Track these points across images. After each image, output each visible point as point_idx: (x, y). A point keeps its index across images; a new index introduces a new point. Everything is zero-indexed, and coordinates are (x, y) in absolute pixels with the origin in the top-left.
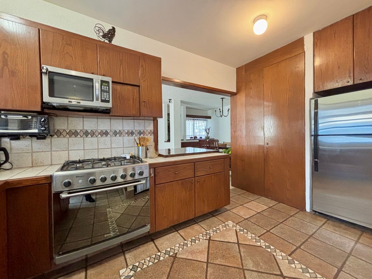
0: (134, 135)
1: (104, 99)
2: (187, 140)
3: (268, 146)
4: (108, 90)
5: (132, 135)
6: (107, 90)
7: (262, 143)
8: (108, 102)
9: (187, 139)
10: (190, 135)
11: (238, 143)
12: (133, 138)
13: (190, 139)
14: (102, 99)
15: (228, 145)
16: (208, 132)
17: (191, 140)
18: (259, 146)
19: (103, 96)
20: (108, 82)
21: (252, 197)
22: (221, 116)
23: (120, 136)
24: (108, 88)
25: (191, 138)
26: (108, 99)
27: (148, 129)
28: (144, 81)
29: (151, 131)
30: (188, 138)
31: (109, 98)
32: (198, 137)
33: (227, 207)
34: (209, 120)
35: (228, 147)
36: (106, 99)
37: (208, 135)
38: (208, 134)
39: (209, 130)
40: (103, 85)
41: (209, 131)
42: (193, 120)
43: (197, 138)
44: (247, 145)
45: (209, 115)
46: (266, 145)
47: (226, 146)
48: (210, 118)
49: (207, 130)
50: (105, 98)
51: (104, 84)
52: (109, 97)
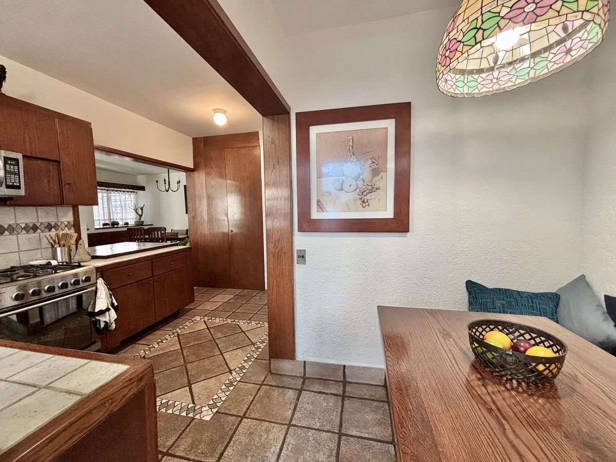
0: (39, 231)
1: (11, 184)
2: (96, 229)
3: (232, 233)
4: (17, 171)
5: (35, 232)
6: (15, 170)
7: (226, 230)
8: (19, 187)
9: (96, 227)
10: (101, 218)
11: (199, 232)
12: (36, 235)
13: (102, 227)
14: (8, 183)
15: (181, 234)
16: (140, 214)
17: (106, 228)
18: (224, 233)
19: (8, 180)
20: (17, 160)
21: (217, 291)
22: (167, 191)
23: (10, 233)
24: (16, 168)
25: (104, 225)
26: (18, 184)
27: (63, 220)
28: (67, 155)
29: (69, 222)
30: (98, 225)
31: (20, 183)
32: (121, 223)
33: (191, 306)
34: (140, 192)
35: (180, 237)
36: (15, 184)
37: (140, 219)
38: (141, 216)
39: (142, 209)
40: (8, 164)
41: (142, 212)
42: (108, 190)
43: (118, 224)
44: (210, 234)
45: (141, 184)
46: (230, 233)
47: (177, 236)
48: (142, 188)
49: (139, 211)
50: (13, 183)
51: (9, 162)
52: (20, 181)
